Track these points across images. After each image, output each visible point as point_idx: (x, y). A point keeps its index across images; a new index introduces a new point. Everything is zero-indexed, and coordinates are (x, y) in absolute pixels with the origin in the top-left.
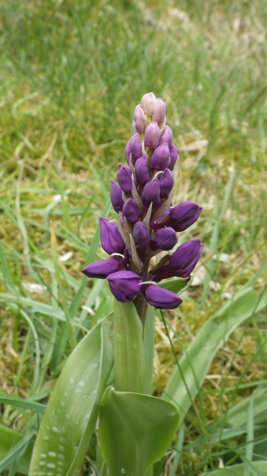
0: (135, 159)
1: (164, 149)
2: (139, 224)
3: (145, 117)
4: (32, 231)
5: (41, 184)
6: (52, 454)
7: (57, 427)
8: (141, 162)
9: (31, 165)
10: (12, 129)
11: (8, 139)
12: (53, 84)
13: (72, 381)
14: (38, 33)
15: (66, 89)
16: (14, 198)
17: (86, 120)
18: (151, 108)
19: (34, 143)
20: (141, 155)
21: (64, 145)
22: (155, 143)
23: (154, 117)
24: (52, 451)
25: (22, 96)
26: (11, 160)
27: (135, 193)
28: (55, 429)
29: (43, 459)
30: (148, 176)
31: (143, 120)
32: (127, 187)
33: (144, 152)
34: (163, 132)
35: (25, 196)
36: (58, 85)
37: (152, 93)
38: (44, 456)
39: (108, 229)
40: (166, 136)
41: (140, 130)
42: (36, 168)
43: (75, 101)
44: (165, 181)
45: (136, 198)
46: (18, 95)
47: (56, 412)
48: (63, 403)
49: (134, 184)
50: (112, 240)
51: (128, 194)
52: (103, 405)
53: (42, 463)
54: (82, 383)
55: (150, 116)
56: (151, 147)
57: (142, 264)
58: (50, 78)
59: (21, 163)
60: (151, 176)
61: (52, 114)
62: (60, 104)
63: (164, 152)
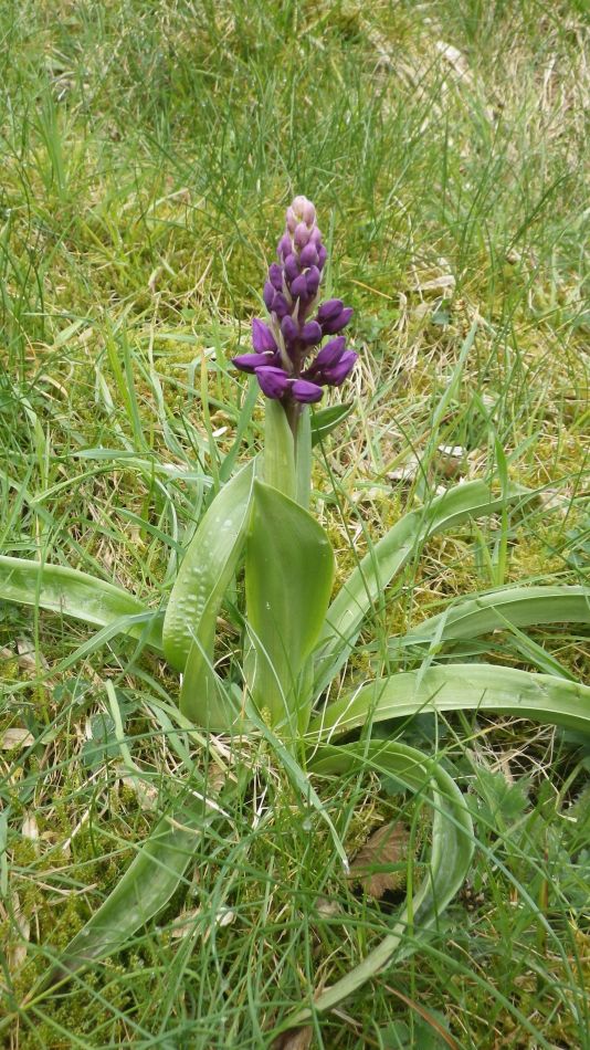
0: (285, 256)
1: (312, 247)
2: (287, 317)
3: (296, 218)
4: (171, 394)
5: (186, 328)
6: (193, 598)
7: (199, 567)
8: (290, 258)
9: (172, 303)
10: (145, 245)
11: (138, 260)
12: (212, 176)
13: (218, 520)
14: (189, 88)
15: (232, 185)
16: (146, 347)
17: (261, 235)
18: (301, 210)
19: (177, 269)
20: (291, 252)
21: (224, 273)
22: (304, 241)
23: (304, 217)
24: (192, 593)
25: (161, 194)
26: (143, 291)
27: (285, 289)
28: (196, 570)
29: (182, 602)
30: (296, 272)
31: (293, 220)
32: (278, 284)
33: (294, 250)
34: (312, 232)
35: (161, 345)
36: (219, 177)
37: (303, 197)
38: (183, 599)
39: (261, 330)
40: (314, 236)
41: (291, 230)
42: (179, 308)
43: (245, 204)
44: (311, 277)
45: (286, 294)
46: (155, 193)
47: (198, 554)
48: (206, 543)
49: (284, 281)
50: (265, 341)
51: (279, 289)
52: (251, 534)
53: (180, 606)
54: (228, 522)
55: (301, 217)
56: (300, 246)
57: (292, 365)
58: (208, 164)
59: (156, 298)
60: (300, 271)
61: (207, 225)
62: (221, 208)
63: (310, 251)
